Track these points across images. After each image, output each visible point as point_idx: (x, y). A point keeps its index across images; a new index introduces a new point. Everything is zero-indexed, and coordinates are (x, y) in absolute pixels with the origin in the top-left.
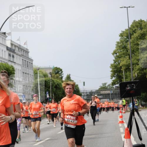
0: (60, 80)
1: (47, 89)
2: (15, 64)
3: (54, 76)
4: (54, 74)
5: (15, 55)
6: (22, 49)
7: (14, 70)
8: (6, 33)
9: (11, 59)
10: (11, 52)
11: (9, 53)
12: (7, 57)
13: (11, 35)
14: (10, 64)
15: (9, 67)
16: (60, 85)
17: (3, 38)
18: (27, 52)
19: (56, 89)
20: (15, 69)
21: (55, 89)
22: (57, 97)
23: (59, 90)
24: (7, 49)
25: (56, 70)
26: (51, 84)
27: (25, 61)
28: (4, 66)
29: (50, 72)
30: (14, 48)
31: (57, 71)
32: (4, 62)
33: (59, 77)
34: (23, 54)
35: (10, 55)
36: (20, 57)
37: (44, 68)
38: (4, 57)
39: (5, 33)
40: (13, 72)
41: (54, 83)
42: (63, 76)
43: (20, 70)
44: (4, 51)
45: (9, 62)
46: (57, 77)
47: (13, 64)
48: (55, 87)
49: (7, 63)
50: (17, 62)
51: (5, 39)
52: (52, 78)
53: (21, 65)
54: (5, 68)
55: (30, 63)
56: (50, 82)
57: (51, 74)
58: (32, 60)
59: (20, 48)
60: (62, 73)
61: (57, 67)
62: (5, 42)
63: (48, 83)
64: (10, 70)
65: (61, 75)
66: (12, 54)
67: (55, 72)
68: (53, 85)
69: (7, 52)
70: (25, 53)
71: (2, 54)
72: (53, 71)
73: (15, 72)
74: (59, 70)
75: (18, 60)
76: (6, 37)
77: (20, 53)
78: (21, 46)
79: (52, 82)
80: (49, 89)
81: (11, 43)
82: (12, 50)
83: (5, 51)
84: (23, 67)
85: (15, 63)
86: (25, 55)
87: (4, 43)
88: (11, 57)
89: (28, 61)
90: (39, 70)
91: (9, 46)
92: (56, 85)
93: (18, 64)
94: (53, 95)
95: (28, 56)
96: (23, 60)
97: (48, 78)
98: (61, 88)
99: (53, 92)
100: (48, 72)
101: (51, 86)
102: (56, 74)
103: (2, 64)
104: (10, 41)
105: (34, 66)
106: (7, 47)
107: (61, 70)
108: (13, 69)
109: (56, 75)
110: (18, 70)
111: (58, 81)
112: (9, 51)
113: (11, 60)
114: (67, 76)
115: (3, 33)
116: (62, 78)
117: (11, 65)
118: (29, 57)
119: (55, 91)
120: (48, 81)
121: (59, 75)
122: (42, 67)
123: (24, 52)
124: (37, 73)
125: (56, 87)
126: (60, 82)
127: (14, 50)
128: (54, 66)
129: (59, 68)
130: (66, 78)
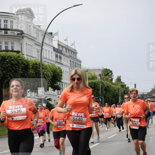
0: (110, 82)
1: (96, 91)
2: (62, 66)
3: (104, 78)
4: (104, 76)
5: (62, 56)
6: (69, 50)
7: (61, 72)
8: (53, 33)
9: (59, 60)
10: (58, 53)
11: (56, 54)
12: (54, 58)
13: (58, 35)
14: (57, 65)
15: (57, 69)
16: (110, 87)
17: (49, 38)
18: (75, 53)
19: (106, 92)
20: (63, 71)
21: (104, 92)
22: (106, 100)
23: (109, 93)
24: (54, 50)
25: (106, 71)
26: (101, 86)
27: (73, 62)
28: (51, 68)
29: (100, 74)
30: (61, 48)
31: (107, 73)
32: (51, 63)
33: (109, 79)
34: (70, 55)
35: (57, 56)
36: (68, 58)
37: (93, 70)
38: (50, 58)
39: (51, 33)
40: (60, 74)
41: (104, 85)
42: (113, 78)
43: (68, 72)
44: (50, 52)
45: (56, 63)
46: (107, 79)
47: (60, 66)
48: (104, 90)
49: (54, 64)
50: (64, 64)
51: (52, 40)
52: (102, 80)
53: (68, 67)
54: (53, 70)
55: (78, 64)
56: (99, 84)
57: (100, 75)
58: (80, 61)
59: (67, 49)
60: (112, 75)
61: (106, 69)
62: (52, 43)
63: (98, 86)
64: (57, 72)
65: (111, 77)
66: (59, 55)
67: (105, 74)
68: (102, 88)
69: (54, 54)
70: (73, 53)
71: (49, 55)
72: (102, 72)
73: (63, 74)
74: (109, 72)
75: (66, 61)
76: (53, 38)
77: (68, 54)
78: (68, 47)
79: (102, 84)
80: (98, 92)
81: (58, 44)
82: (59, 51)
83: (52, 52)
84: (71, 68)
85: (62, 64)
86: (73, 56)
87: (50, 44)
88: (59, 58)
89: (76, 62)
90: (87, 71)
91: (56, 47)
92: (106, 88)
93: (65, 66)
94: (103, 98)
95: (76, 57)
96: (71, 61)
97: (97, 80)
98: (111, 91)
99: (102, 94)
100: (97, 74)
101: (100, 89)
102: (106, 75)
103: (49, 65)
104: (57, 41)
105: (82, 68)
106: (54, 48)
107: (111, 72)
108: (61, 70)
109: (105, 77)
110: (66, 71)
111: (108, 83)
112: (56, 52)
113: (58, 62)
114: (117, 78)
115: (49, 33)
116: (112, 80)
117: (59, 67)
118: (78, 58)
119: (105, 93)
120: (98, 83)
121: (108, 77)
122: (90, 69)
123: (71, 52)
124: (86, 74)
125: (106, 89)
126: (110, 84)
127: (61, 51)
128: (103, 68)
129: (109, 69)
130: (116, 79)
